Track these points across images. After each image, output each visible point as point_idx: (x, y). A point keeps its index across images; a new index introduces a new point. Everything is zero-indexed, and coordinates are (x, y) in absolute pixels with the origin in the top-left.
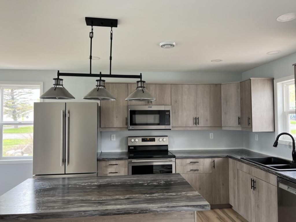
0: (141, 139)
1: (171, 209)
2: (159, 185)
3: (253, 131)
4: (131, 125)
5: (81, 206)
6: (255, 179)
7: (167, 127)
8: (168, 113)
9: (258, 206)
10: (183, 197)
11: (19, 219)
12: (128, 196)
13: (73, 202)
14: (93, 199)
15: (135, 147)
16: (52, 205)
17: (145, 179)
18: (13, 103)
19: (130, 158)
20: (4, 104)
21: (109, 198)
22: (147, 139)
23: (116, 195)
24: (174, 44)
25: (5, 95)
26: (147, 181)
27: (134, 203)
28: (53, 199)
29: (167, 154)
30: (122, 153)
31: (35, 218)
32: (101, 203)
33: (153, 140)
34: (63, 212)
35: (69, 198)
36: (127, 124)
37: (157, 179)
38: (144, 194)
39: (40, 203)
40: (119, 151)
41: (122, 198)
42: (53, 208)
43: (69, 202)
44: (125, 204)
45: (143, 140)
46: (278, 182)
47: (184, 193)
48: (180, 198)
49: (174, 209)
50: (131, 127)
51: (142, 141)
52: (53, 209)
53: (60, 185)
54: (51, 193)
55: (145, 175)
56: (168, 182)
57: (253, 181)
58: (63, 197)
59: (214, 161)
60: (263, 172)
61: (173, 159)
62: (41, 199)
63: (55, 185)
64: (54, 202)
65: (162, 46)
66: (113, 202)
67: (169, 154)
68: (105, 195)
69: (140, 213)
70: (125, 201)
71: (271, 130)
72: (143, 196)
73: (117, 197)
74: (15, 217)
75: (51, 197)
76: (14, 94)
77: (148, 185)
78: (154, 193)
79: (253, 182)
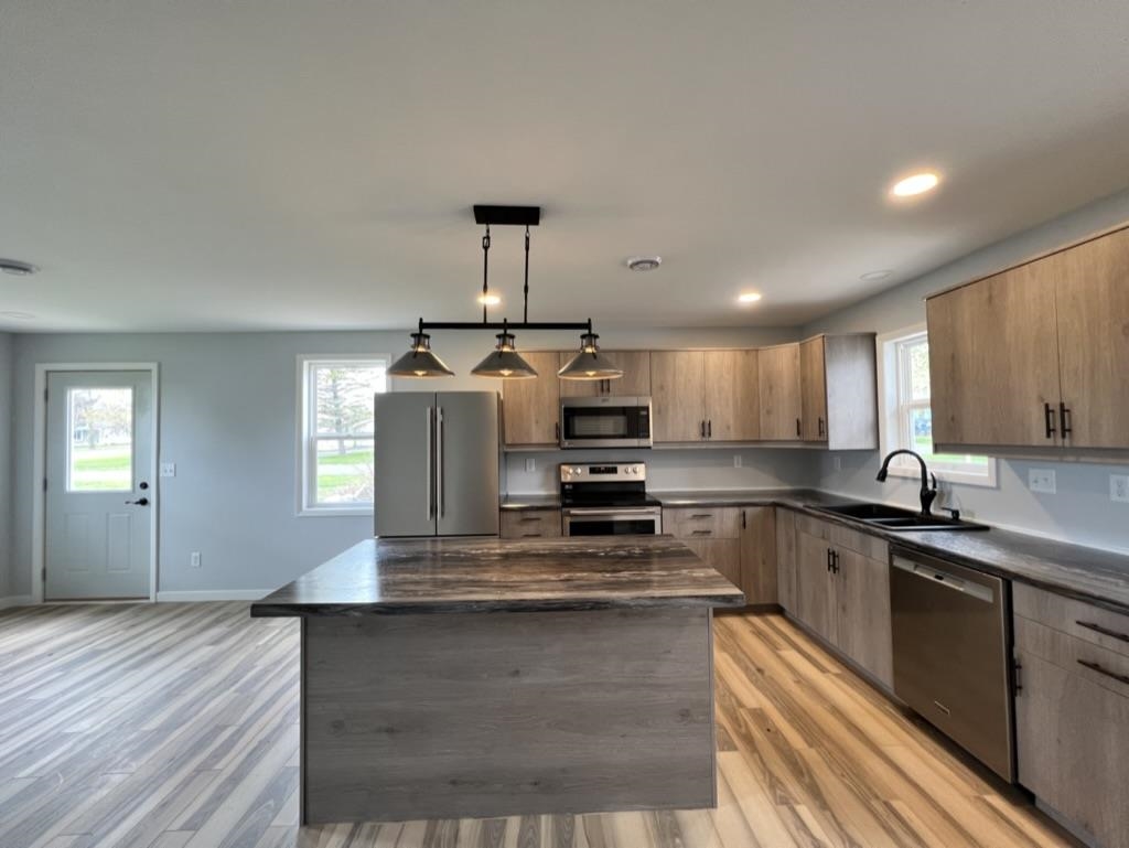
0: (587, 468)
1: (659, 602)
2: (630, 556)
3: (830, 449)
4: (566, 438)
5: (471, 592)
6: (836, 549)
7: (643, 442)
8: (644, 413)
9: (844, 609)
10: (684, 579)
11: (347, 613)
12: (565, 575)
13: (454, 585)
14: (494, 579)
15: (576, 485)
16: (412, 587)
17: (601, 544)
18: (337, 406)
19: (565, 505)
20: (319, 409)
21: (527, 578)
22: (600, 468)
23: (541, 573)
24: (658, 259)
25: (321, 390)
26: (604, 547)
27: (579, 588)
28: (415, 577)
29: (644, 498)
30: (548, 498)
31: (379, 613)
32: (511, 587)
33: (614, 471)
34: (435, 602)
35: (446, 576)
36: (558, 437)
37: (625, 543)
38: (600, 572)
39: (388, 584)
40: (542, 492)
41: (553, 578)
42: (415, 593)
43: (446, 583)
44: (560, 590)
45: (593, 471)
46: (891, 555)
47: (684, 571)
48: (678, 580)
49: (666, 602)
50: (566, 444)
51: (590, 473)
52: (416, 595)
53: (426, 552)
54: (410, 566)
55: (598, 537)
56: (649, 550)
57: (832, 555)
58: (432, 573)
59: (744, 514)
60: (856, 536)
61: (656, 509)
62: (390, 577)
63: (418, 553)
64: (417, 583)
65: (632, 266)
66: (536, 586)
67: (647, 499)
68: (519, 573)
69: (592, 608)
70: (560, 585)
72: (598, 576)
73: (544, 576)
74: (340, 609)
75: (412, 573)
76: (339, 388)
77: (606, 556)
78: (620, 571)
79: (831, 557)
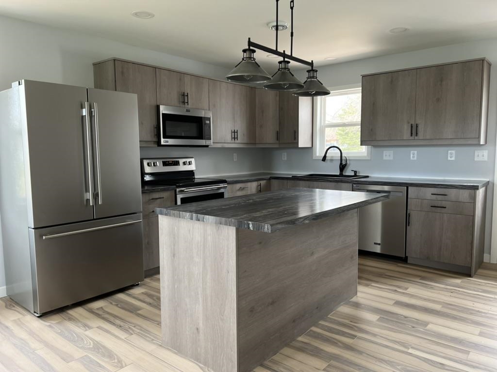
0: (161, 161)
3: (299, 147)
7: (208, 142)
8: (208, 122)
22: (169, 161)
33: (177, 163)
36: (157, 136)
45: (165, 164)
51: (163, 166)
59: (260, 185)
71: (310, 146)
